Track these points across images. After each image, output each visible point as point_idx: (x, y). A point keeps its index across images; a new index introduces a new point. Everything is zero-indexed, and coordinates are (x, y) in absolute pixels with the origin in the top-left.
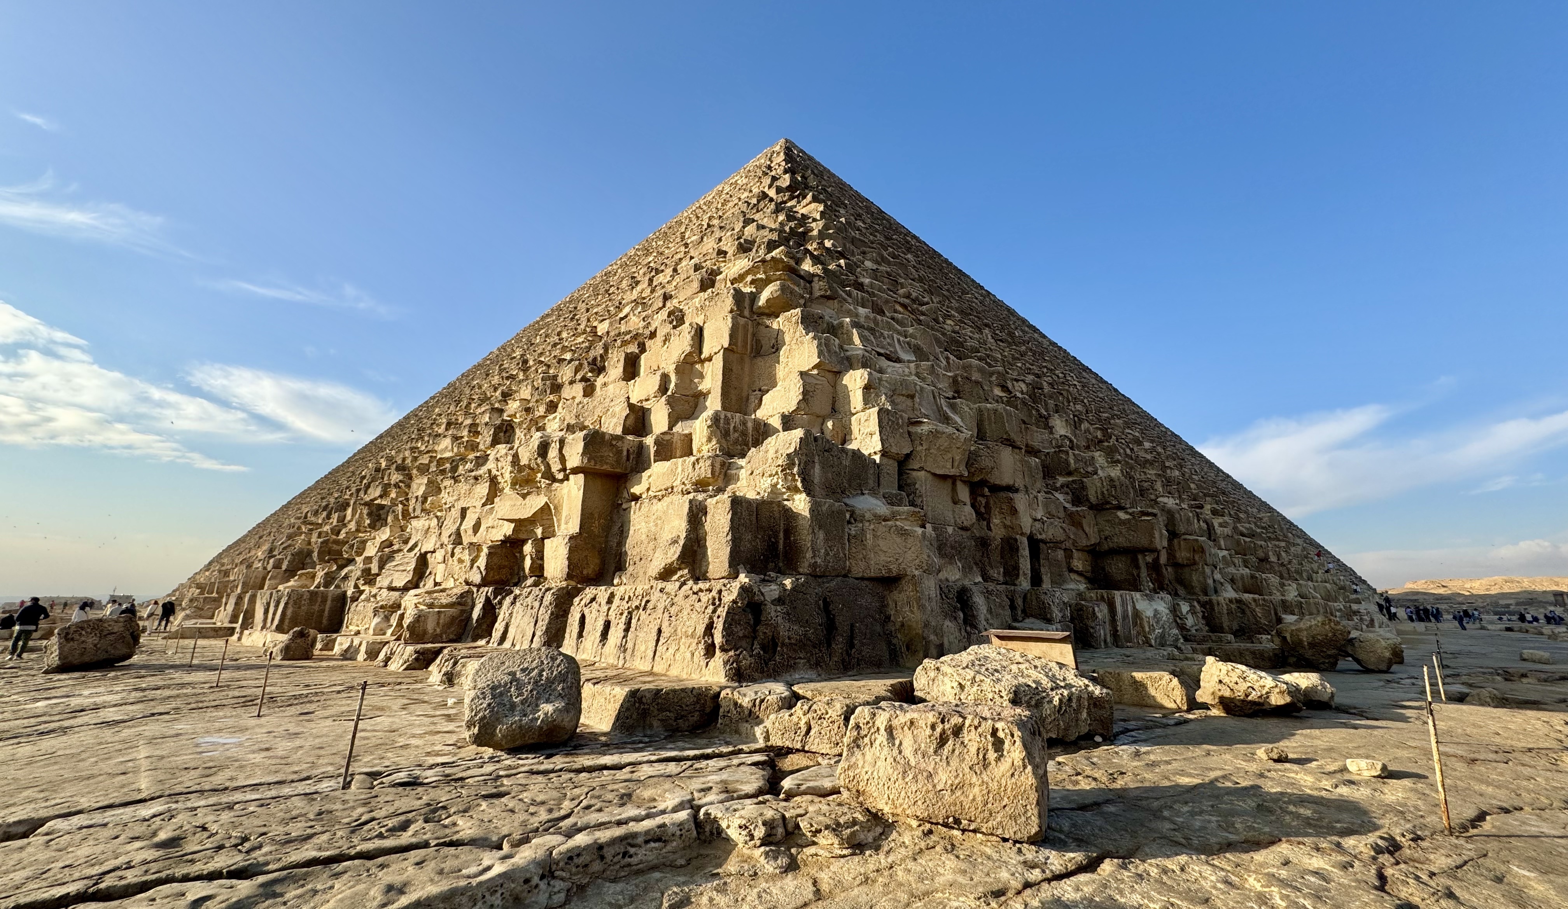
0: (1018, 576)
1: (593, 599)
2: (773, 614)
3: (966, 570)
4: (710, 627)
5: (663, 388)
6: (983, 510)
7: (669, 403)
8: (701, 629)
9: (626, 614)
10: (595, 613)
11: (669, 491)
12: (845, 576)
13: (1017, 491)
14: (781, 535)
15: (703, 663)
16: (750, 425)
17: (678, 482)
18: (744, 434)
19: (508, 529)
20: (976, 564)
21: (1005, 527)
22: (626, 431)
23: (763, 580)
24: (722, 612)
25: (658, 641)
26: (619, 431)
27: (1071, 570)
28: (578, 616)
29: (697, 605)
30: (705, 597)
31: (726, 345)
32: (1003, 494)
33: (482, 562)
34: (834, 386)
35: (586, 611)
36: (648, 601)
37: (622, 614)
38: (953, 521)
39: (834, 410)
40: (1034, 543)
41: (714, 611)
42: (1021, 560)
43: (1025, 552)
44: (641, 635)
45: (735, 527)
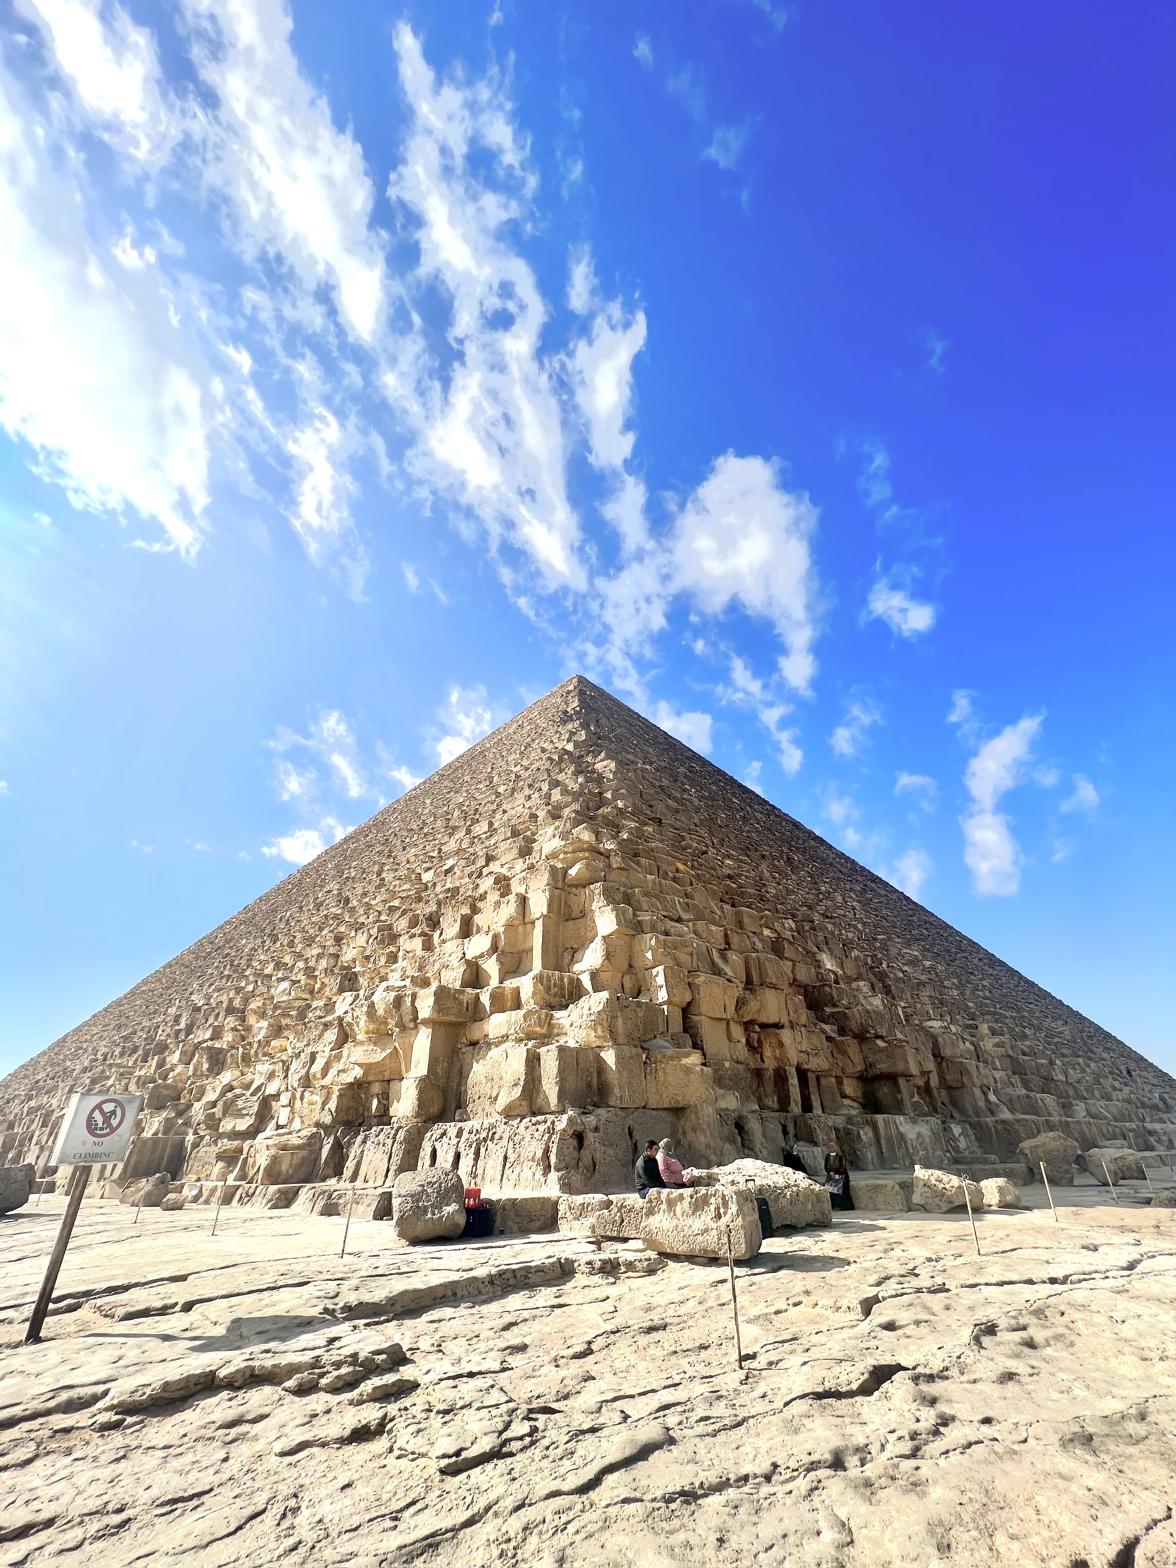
0: (789, 1103)
1: (444, 1134)
2: (592, 1140)
3: (744, 1099)
4: (547, 1151)
5: (494, 948)
6: (756, 1044)
7: (498, 959)
8: (539, 1154)
9: (474, 1145)
10: (445, 1146)
11: (505, 1038)
12: (644, 1107)
13: (782, 1027)
14: (595, 1075)
15: (543, 1180)
16: (566, 980)
17: (512, 1031)
18: (562, 988)
19: (358, 1072)
20: (753, 1094)
21: (776, 1058)
22: (465, 984)
23: (584, 1113)
24: (556, 1138)
25: (504, 1166)
26: (457, 985)
27: (844, 1096)
28: (428, 1150)
29: (536, 1134)
30: (542, 1128)
31: (545, 913)
32: (771, 1030)
33: (333, 1105)
34: (630, 946)
35: (438, 1145)
36: (494, 1133)
37: (470, 1146)
38: (729, 1057)
39: (631, 966)
40: (802, 1074)
41: (550, 1138)
42: (791, 1089)
43: (794, 1081)
44: (490, 1162)
45: (561, 1071)
